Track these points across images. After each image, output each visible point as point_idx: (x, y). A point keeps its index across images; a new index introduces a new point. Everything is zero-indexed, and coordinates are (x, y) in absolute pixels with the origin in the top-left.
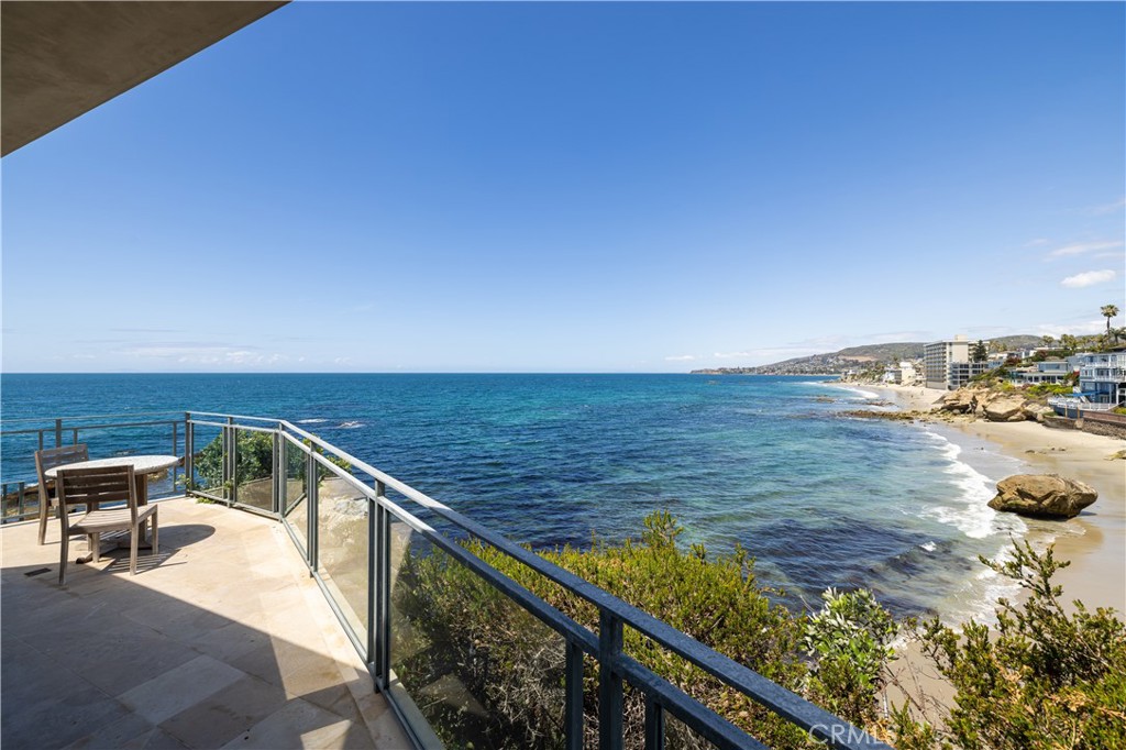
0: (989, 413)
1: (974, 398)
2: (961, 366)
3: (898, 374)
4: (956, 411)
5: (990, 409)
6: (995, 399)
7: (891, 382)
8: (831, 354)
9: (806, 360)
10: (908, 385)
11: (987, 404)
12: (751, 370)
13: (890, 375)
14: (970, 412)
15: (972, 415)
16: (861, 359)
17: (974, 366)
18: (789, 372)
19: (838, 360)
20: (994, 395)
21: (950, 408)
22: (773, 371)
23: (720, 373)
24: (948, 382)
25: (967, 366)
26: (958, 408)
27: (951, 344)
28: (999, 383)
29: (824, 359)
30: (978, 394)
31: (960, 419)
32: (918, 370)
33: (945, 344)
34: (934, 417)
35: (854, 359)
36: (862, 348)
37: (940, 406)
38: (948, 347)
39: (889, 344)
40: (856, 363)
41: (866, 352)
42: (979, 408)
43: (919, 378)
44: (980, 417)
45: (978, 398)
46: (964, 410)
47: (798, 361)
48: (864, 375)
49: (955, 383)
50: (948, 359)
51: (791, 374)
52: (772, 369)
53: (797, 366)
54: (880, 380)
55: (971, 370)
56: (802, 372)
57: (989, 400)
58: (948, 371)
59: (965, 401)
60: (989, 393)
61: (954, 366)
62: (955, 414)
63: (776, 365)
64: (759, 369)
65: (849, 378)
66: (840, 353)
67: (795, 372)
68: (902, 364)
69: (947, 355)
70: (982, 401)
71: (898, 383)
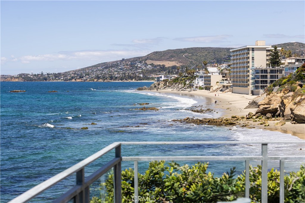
0: (296, 116)
1: (282, 103)
2: (262, 71)
3: (207, 80)
4: (269, 115)
5: (297, 112)
6: (299, 102)
7: (201, 88)
8: (139, 58)
9: (115, 65)
10: (216, 90)
11: (293, 107)
12: (57, 76)
13: (200, 80)
14: (279, 115)
15: (281, 119)
16: (168, 64)
17: (272, 71)
18: (98, 78)
19: (146, 64)
20: (299, 98)
21: (264, 112)
22: (81, 77)
23: (21, 80)
24: (251, 87)
25: (266, 71)
26: (270, 112)
27: (253, 49)
28: (299, 87)
29: (133, 62)
30: (286, 98)
31: (272, 122)
32: (224, 75)
33: (248, 49)
34: (251, 122)
35: (161, 63)
36: (169, 52)
37: (254, 111)
38: (251, 52)
39: (192, 49)
40: (163, 68)
41: (172, 57)
42: (287, 112)
43: (226, 83)
44: (288, 120)
45: (285, 101)
46: (274, 113)
47: (106, 66)
48: (176, 80)
49: (257, 87)
50: (250, 64)
51: (100, 80)
52: (80, 74)
53: (106, 71)
54: (191, 86)
55: (269, 75)
56: (111, 78)
57: (295, 104)
58: (251, 76)
59: (275, 105)
60: (294, 97)
61: (257, 71)
62: (268, 118)
63: (83, 69)
64: (65, 74)
65: (162, 85)
66: (148, 57)
67: (104, 78)
68: (210, 69)
69: (250, 60)
70: (289, 105)
71: (208, 88)
